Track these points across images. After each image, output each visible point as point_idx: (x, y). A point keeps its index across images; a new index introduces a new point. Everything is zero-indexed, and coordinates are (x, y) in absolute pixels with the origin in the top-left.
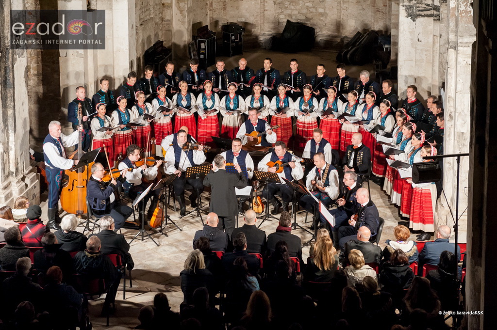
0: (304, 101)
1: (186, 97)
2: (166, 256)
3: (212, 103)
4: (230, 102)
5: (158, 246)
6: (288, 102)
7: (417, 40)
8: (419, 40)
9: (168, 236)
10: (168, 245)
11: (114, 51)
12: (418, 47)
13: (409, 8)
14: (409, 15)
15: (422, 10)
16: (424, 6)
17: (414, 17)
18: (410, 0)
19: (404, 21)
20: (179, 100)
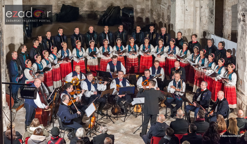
1: (66, 51)
7: (186, 9)
12: (186, 13)
20: (63, 53)
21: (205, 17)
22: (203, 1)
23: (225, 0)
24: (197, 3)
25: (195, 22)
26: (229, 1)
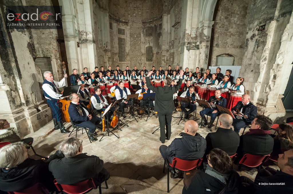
1: (117, 76)
2: (126, 146)
5: (119, 138)
7: (190, 57)
9: (122, 131)
10: (124, 137)
11: (90, 63)
12: (190, 59)
13: (187, 47)
14: (187, 49)
15: (192, 47)
16: (192, 46)
17: (188, 50)
18: (188, 44)
19: (186, 51)
20: (115, 77)
21: (202, 60)
22: (201, 49)
23: (213, 52)
24: (198, 52)
25: (195, 64)
26: (215, 53)
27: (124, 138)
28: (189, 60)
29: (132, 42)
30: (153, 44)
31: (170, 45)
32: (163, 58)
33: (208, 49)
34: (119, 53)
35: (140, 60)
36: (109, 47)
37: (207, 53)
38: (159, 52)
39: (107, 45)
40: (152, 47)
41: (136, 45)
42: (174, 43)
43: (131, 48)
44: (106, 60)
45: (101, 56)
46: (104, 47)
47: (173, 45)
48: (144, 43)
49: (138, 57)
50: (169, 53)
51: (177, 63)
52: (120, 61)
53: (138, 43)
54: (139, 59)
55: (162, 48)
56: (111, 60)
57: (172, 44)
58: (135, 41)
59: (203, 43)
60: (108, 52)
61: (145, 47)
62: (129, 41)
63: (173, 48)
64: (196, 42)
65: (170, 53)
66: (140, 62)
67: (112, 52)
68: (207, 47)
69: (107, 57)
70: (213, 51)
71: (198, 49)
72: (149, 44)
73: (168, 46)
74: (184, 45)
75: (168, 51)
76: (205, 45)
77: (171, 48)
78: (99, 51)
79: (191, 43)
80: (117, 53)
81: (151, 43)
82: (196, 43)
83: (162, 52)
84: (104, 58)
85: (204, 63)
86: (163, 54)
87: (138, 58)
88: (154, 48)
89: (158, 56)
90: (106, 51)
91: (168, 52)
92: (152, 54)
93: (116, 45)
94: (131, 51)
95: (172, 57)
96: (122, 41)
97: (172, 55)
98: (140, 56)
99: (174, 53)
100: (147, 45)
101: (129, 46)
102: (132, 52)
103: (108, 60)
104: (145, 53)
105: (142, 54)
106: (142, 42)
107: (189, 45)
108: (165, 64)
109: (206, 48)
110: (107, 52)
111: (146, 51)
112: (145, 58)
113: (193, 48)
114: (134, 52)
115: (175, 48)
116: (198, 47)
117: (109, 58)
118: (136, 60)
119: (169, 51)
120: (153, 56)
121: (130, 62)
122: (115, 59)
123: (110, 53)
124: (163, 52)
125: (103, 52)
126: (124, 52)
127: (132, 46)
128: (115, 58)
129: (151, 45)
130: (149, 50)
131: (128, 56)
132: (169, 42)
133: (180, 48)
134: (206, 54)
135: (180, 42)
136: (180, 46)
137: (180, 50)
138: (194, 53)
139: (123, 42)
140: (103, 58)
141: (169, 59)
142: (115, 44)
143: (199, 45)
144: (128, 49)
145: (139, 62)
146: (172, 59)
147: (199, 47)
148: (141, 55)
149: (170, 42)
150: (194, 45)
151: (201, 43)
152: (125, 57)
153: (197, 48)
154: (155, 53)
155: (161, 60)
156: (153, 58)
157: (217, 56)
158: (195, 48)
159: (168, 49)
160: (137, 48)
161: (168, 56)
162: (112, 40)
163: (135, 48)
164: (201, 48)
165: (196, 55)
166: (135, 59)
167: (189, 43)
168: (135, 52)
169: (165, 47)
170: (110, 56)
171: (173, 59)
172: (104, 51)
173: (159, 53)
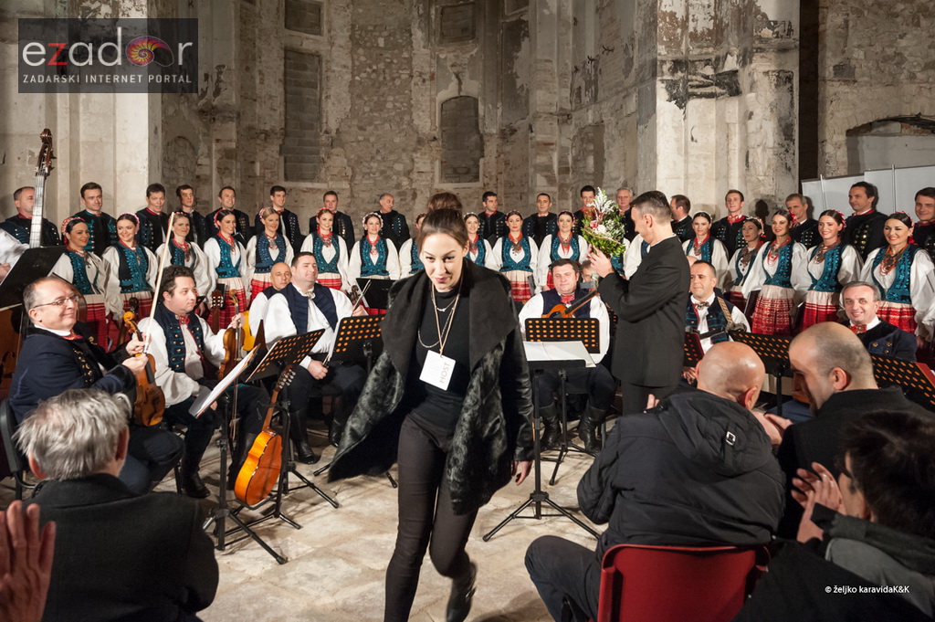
0: (512, 243)
3: (334, 253)
4: (370, 251)
5: (282, 560)
6: (484, 247)
7: (690, 139)
8: (692, 139)
9: (299, 527)
10: (314, 555)
11: (118, 169)
12: (691, 151)
13: (671, 85)
14: (672, 97)
15: (698, 87)
16: (700, 78)
17: (681, 100)
18: (673, 71)
19: (665, 107)
20: (263, 246)
21: (764, 149)
22: (753, 95)
23: (824, 111)
24: (732, 107)
25: (723, 176)
26: (838, 115)
27: (315, 561)
28: (686, 153)
29: (364, 75)
30: (484, 85)
31: (576, 86)
32: (541, 160)
33: (791, 90)
34: (286, 134)
35: (408, 173)
36: (230, 97)
37: (784, 112)
38: (515, 126)
39: (219, 81)
40: (476, 100)
41: (384, 89)
42: (598, 71)
43: (353, 104)
44: (209, 164)
45: (181, 142)
46: (204, 93)
47: (595, 82)
48: (432, 77)
49: (392, 157)
50: (571, 130)
51: (622, 179)
52: (286, 178)
53: (393, 79)
54: (399, 167)
55: (531, 101)
56: (236, 166)
57: (588, 81)
58: (382, 66)
59: (757, 58)
60: (225, 119)
61: (433, 100)
62: (345, 66)
63: (595, 99)
64: (718, 59)
65: (581, 130)
66: (405, 182)
67: (245, 124)
68: (783, 79)
69: (214, 147)
70: (824, 103)
71: (735, 91)
72: (460, 83)
73: (566, 93)
74: (654, 75)
75: (565, 117)
76: (773, 68)
77: (586, 99)
78: (171, 111)
79: (693, 62)
80: (273, 130)
81: (471, 78)
82: (719, 61)
83: (530, 127)
84: (195, 153)
85: (775, 170)
86: (540, 137)
87: (396, 162)
88: (485, 104)
89: (508, 148)
90: (209, 114)
91: (565, 122)
92: (475, 138)
93: (271, 86)
94: (355, 122)
95: (592, 147)
96: (305, 68)
97: (590, 141)
98: (404, 150)
99: (599, 126)
100: (449, 91)
101: (346, 96)
102: (361, 128)
103: (219, 163)
104: (436, 133)
105: (420, 141)
106: (421, 74)
107: (680, 74)
108: (555, 189)
109: (777, 86)
110: (218, 124)
111: (442, 125)
112: (437, 163)
113: (708, 90)
114: (370, 128)
115: (607, 99)
116: (730, 86)
117: (228, 155)
118: (382, 172)
119: (575, 115)
120: (483, 150)
121: (345, 185)
122: (258, 165)
123: (232, 126)
124: (537, 127)
125: (196, 123)
126: (312, 127)
127: (360, 96)
128: (261, 156)
129: (472, 87)
130: (460, 117)
131: (336, 150)
132: (570, 68)
133: (634, 98)
134: (780, 120)
135: (630, 62)
136: (635, 85)
137: (632, 105)
138: (712, 116)
139: (308, 73)
140: (189, 152)
141: (575, 160)
142: (262, 83)
143: (735, 72)
144: (335, 108)
145: (398, 186)
146: (591, 161)
147: (737, 83)
148: (413, 143)
149: (577, 70)
150: (709, 71)
151: (745, 58)
152: (318, 153)
153: (730, 88)
154: (494, 131)
155: (531, 170)
156: (482, 161)
157: (853, 133)
158: (718, 90)
159: (568, 107)
160: (389, 105)
161: (566, 143)
162: (248, 59)
163: (380, 107)
164: (752, 87)
165: (724, 128)
166: (374, 165)
167: (678, 65)
168: (376, 126)
169: (548, 96)
170: (233, 145)
171: (596, 163)
172: (202, 112)
173: (513, 131)
